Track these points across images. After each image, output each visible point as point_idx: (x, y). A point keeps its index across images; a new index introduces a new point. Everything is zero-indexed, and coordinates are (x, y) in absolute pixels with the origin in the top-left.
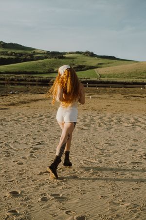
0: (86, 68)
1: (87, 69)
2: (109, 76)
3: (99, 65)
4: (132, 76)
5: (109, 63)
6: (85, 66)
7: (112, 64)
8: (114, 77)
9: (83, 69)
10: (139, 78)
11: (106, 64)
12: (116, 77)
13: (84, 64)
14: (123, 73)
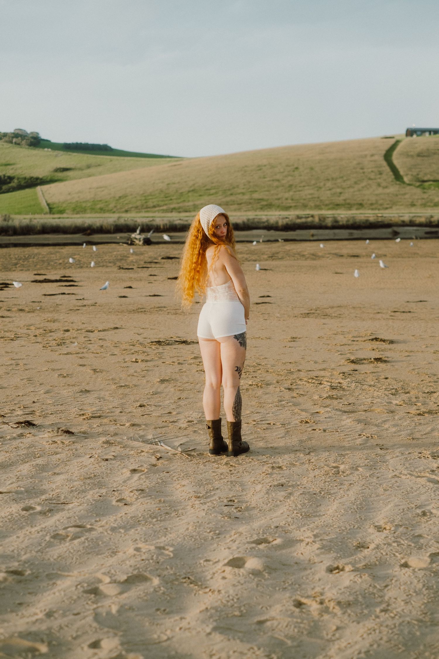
0: (14, 184)
1: (20, 187)
2: (79, 209)
3: (60, 175)
4: (150, 204)
5: (89, 167)
6: (11, 179)
7: (100, 169)
8: (93, 210)
9: (4, 187)
10: (172, 210)
11: (81, 169)
12: (102, 210)
13: (9, 172)
14: (125, 196)
